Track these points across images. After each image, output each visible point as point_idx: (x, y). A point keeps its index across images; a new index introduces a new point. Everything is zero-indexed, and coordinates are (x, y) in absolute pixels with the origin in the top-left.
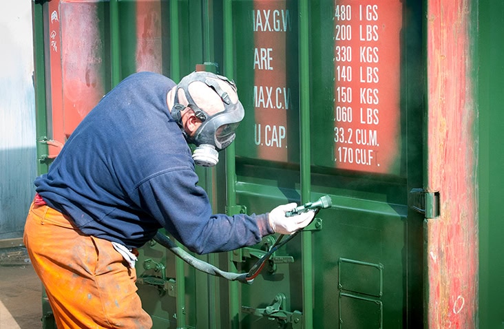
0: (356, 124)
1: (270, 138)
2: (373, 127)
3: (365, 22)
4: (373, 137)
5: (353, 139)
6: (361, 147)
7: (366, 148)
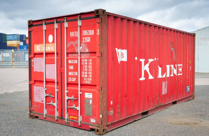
0: (88, 77)
1: (73, 80)
2: (91, 78)
3: (89, 62)
4: (91, 79)
5: (87, 80)
6: (89, 81)
7: (90, 81)
